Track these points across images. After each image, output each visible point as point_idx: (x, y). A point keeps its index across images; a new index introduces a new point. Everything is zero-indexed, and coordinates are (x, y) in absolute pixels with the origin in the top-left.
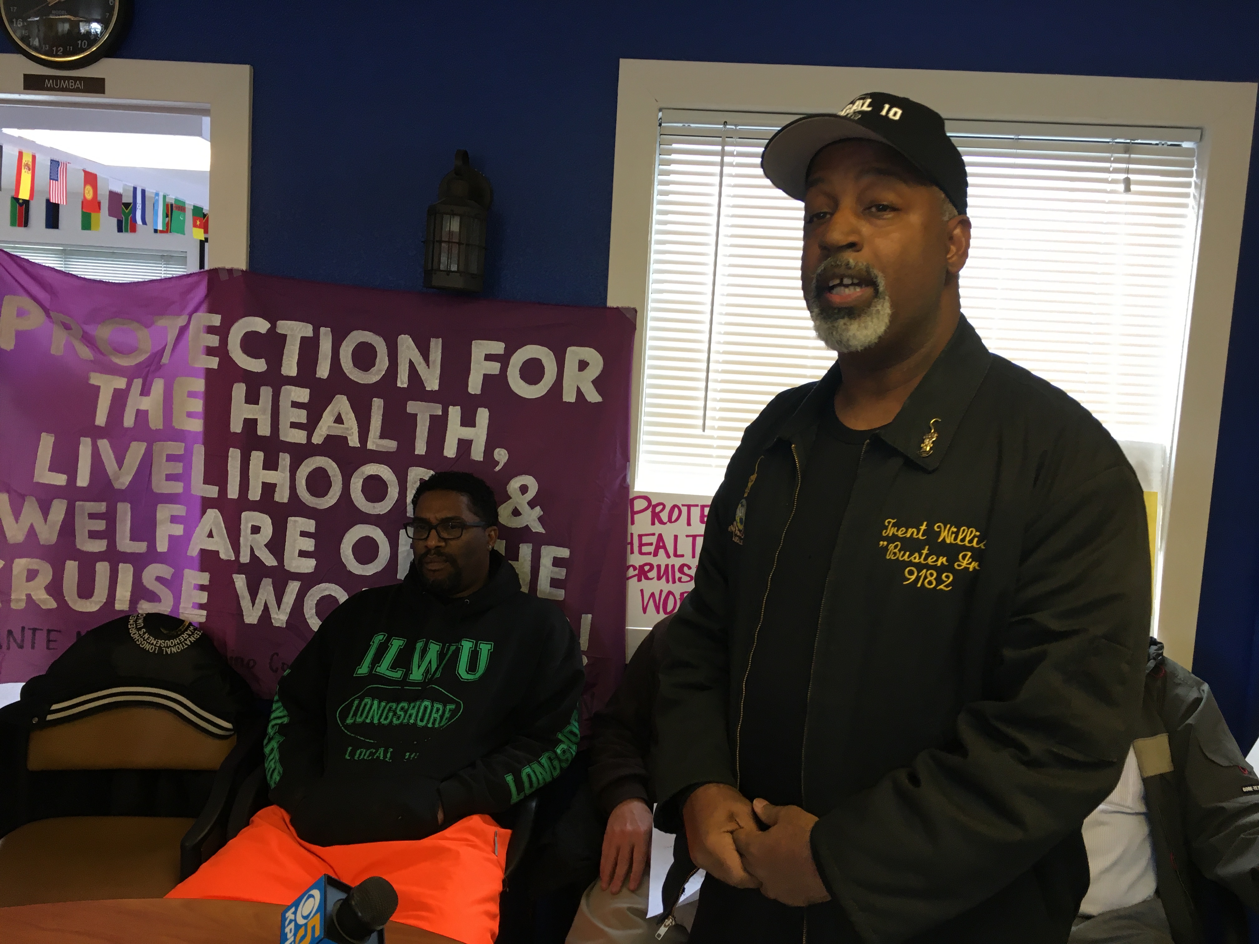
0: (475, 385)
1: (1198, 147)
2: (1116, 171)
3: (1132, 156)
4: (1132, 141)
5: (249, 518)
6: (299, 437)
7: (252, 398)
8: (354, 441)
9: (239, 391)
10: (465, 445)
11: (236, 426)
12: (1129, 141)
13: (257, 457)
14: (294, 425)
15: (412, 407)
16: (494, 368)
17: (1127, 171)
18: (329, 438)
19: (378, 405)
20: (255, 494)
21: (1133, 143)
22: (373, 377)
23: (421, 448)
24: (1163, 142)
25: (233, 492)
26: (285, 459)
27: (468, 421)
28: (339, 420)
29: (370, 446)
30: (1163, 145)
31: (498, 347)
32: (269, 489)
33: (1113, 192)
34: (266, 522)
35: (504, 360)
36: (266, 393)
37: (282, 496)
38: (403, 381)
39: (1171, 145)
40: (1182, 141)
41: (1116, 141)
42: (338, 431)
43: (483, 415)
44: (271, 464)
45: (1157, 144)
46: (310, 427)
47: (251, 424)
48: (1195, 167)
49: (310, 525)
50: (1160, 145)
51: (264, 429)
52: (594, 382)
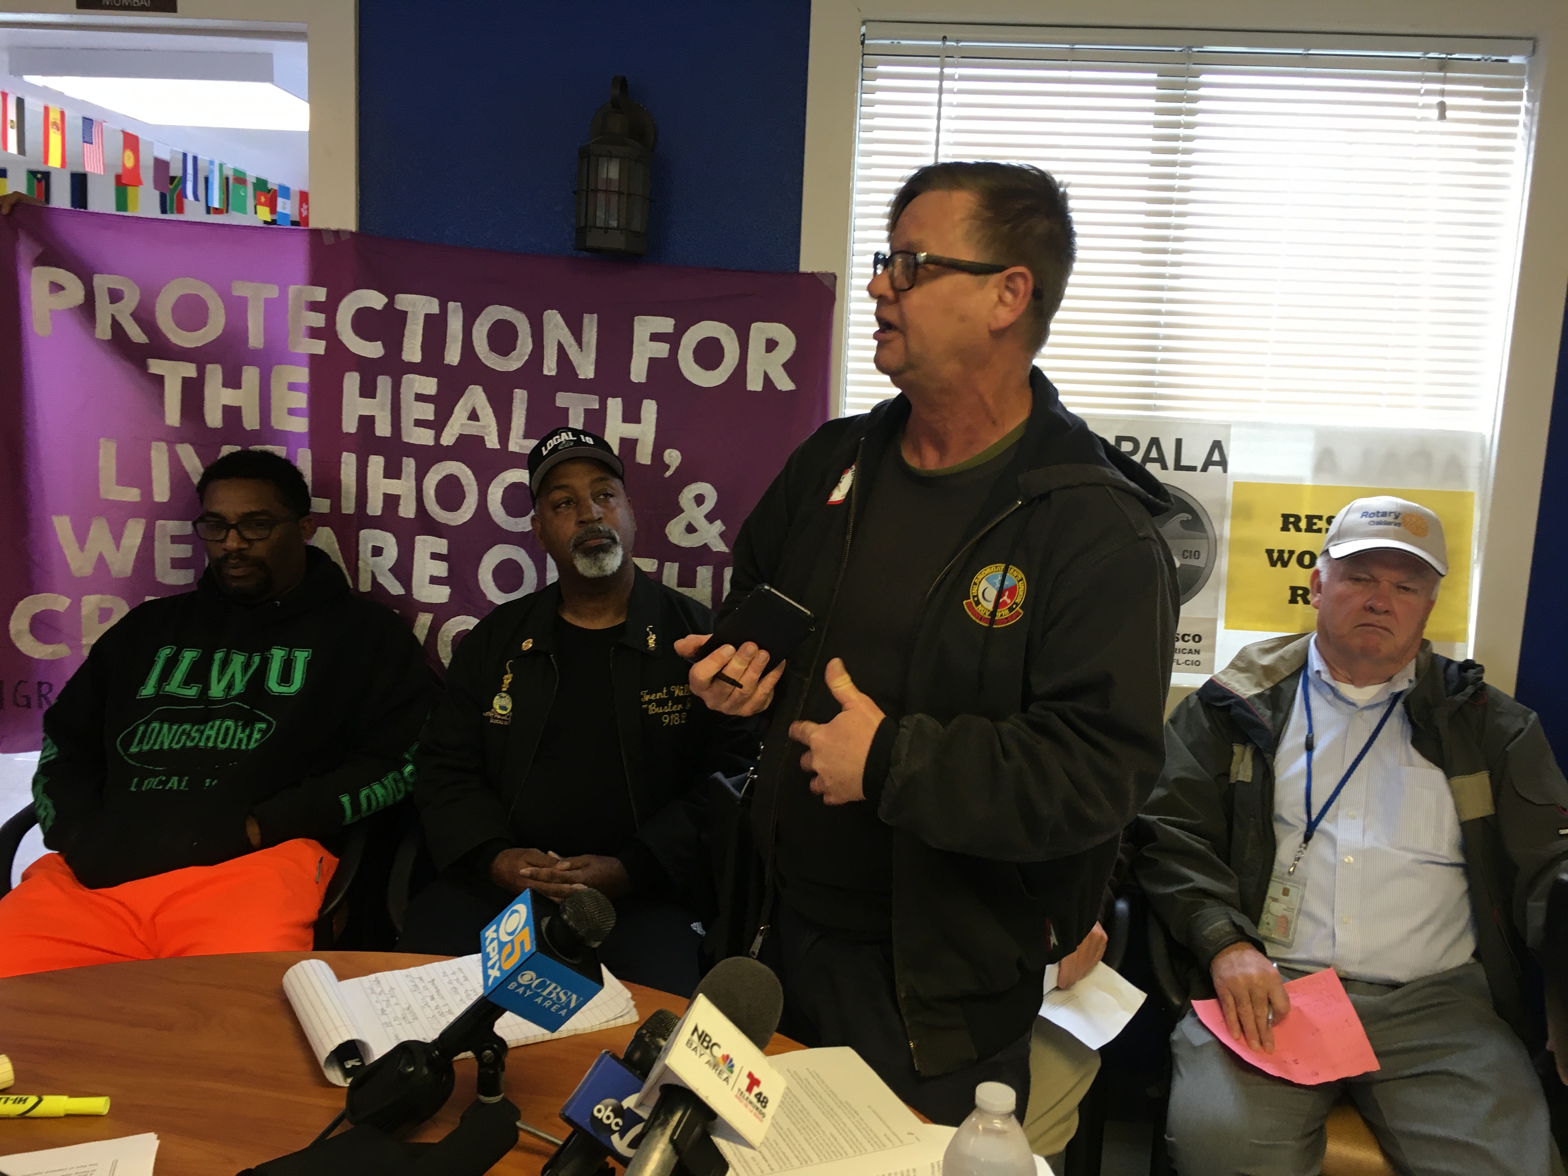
0: (638, 372)
1: (1529, 62)
2: (1428, 93)
3: (1449, 74)
4: (1449, 56)
5: (369, 537)
6: (424, 437)
7: (368, 391)
8: (492, 442)
9: (352, 381)
10: (629, 445)
11: (350, 425)
12: (1444, 56)
13: (376, 463)
14: (419, 423)
15: (562, 399)
16: (662, 350)
17: (1442, 93)
18: (462, 438)
19: (520, 397)
20: (375, 507)
21: (1449, 59)
22: (513, 363)
24: (1486, 57)
25: (349, 506)
26: (409, 465)
27: (632, 415)
28: (474, 416)
29: (513, 447)
30: (1486, 60)
31: (666, 325)
32: (392, 501)
33: (1423, 119)
34: (389, 542)
35: (674, 340)
36: (384, 383)
37: (407, 510)
38: (550, 368)
39: (1497, 60)
40: (1510, 55)
41: (1428, 56)
42: (472, 429)
43: (649, 409)
44: (393, 471)
45: (1479, 60)
46: (438, 425)
47: (367, 422)
48: (1526, 88)
49: (441, 545)
50: (1483, 61)
51: (383, 429)
52: (786, 366)
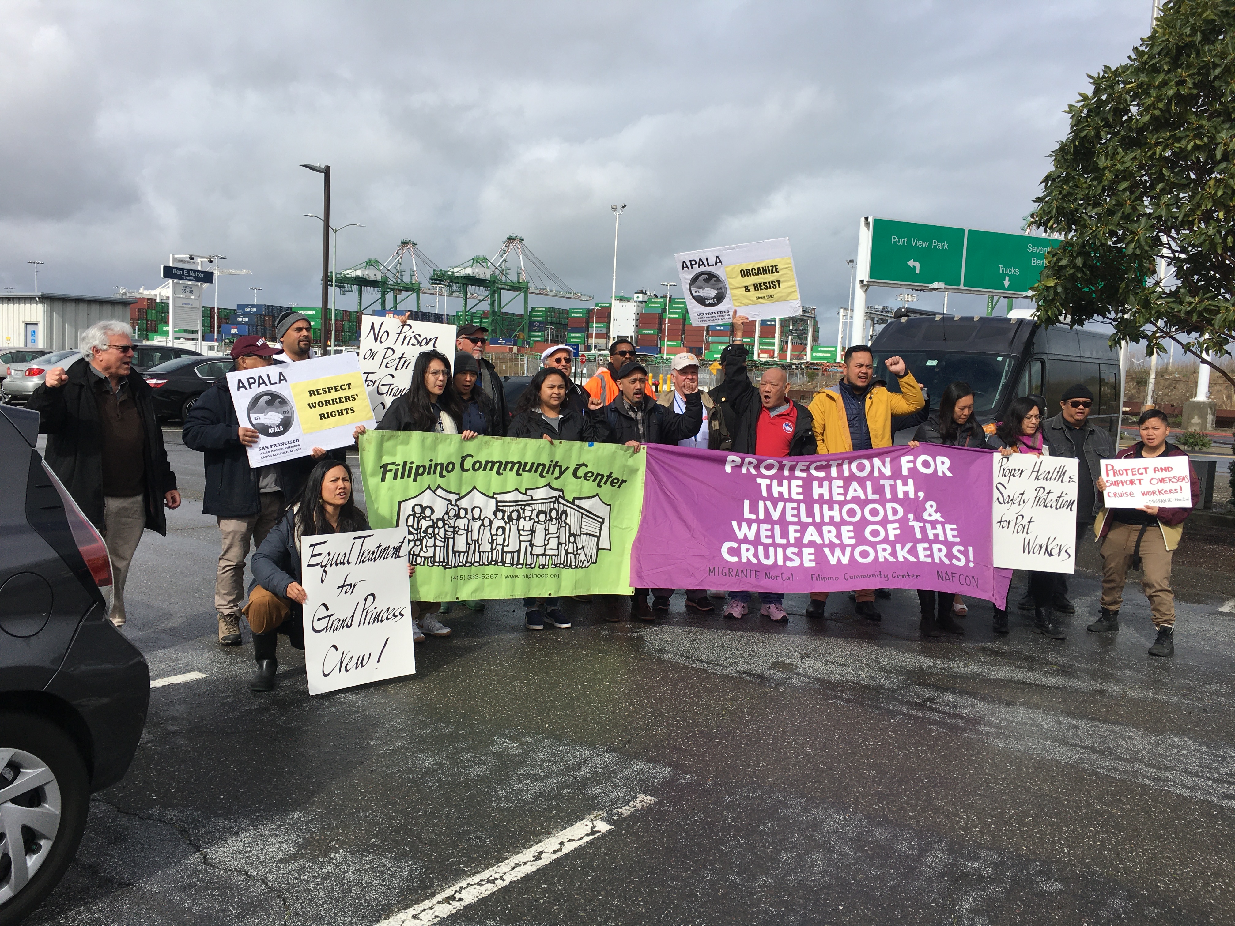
0: (905, 472)
5: (825, 529)
6: (842, 498)
7: (821, 486)
8: (863, 497)
9: (815, 484)
10: (906, 493)
11: (816, 496)
13: (825, 507)
14: (839, 494)
15: (882, 482)
16: (911, 465)
18: (853, 497)
19: (869, 484)
20: (827, 520)
22: (865, 474)
23: (889, 496)
25: (818, 520)
26: (836, 507)
27: (905, 484)
28: (855, 490)
29: (869, 498)
31: (911, 458)
32: (832, 518)
34: (833, 529)
35: (914, 462)
36: (826, 484)
37: (837, 519)
38: (876, 474)
42: (856, 494)
43: (910, 482)
44: (831, 509)
46: (845, 494)
47: (821, 496)
49: (851, 528)
51: (826, 497)
52: (948, 469)
